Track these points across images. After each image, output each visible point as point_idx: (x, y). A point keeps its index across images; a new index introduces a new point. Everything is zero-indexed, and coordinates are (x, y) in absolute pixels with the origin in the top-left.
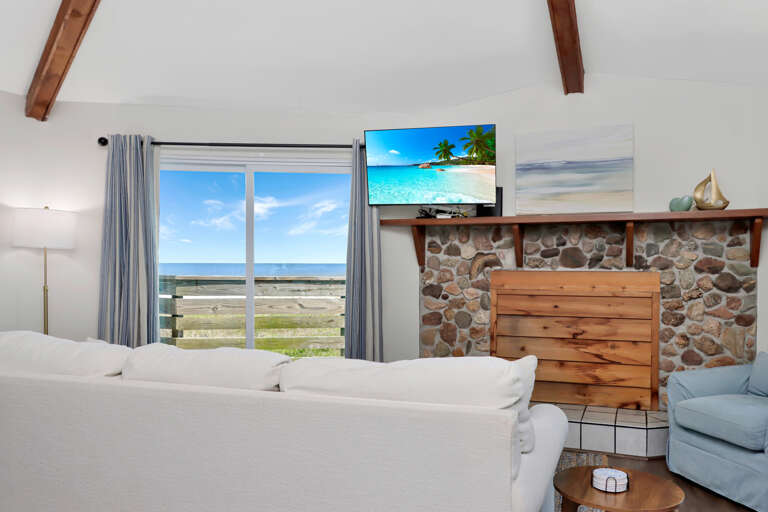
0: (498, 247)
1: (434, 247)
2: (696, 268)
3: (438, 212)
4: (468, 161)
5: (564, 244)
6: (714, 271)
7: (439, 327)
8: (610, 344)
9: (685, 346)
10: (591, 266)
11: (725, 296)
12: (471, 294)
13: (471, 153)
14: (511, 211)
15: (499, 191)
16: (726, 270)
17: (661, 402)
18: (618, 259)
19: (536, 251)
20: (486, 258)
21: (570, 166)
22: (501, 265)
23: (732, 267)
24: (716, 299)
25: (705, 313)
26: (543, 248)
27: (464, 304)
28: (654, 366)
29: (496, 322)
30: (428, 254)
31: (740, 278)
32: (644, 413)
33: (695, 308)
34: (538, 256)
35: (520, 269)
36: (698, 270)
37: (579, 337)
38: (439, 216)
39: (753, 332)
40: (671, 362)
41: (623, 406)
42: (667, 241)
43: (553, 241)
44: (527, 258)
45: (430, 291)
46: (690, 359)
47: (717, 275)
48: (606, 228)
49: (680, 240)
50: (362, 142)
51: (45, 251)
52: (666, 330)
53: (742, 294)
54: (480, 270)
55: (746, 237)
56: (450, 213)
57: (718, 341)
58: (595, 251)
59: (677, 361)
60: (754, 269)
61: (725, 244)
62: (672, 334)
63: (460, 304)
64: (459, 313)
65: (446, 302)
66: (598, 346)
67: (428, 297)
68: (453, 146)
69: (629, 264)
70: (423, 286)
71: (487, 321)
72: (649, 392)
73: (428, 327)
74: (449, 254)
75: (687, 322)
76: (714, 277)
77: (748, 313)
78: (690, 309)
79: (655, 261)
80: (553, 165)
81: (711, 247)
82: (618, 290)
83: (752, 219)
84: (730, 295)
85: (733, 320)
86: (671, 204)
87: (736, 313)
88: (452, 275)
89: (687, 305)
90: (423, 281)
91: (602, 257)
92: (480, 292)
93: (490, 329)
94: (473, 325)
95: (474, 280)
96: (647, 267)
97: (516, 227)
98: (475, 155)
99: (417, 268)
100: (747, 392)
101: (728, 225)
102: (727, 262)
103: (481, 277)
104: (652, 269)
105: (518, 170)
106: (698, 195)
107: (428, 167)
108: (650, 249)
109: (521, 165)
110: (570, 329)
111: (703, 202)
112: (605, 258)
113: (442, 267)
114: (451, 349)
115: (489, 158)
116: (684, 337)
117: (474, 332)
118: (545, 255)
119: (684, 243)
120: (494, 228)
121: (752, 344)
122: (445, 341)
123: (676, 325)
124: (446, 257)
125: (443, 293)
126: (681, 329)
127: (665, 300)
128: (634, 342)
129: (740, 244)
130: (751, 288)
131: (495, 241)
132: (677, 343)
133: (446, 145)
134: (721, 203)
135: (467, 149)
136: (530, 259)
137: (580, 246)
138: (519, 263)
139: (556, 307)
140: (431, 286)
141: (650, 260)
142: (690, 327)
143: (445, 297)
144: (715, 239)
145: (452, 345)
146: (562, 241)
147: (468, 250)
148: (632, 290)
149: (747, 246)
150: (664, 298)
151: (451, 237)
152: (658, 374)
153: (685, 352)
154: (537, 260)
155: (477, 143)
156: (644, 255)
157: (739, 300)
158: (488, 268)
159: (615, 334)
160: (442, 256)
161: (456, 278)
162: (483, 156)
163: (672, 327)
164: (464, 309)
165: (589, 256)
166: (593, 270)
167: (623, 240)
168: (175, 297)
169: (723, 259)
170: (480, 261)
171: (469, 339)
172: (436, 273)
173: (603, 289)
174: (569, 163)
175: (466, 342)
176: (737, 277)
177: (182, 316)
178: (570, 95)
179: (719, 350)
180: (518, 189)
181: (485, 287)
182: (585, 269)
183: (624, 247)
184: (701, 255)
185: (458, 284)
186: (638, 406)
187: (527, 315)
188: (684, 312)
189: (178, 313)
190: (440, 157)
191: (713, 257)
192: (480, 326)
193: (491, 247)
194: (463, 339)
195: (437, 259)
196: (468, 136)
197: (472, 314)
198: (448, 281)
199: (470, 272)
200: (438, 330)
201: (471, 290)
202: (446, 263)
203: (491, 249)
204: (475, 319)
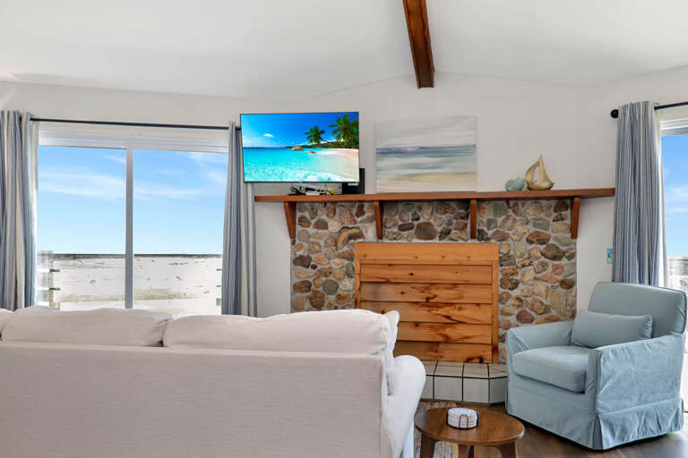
0: (361, 222)
1: (304, 222)
2: (527, 240)
3: (307, 189)
4: (336, 145)
5: (418, 219)
6: (542, 242)
7: (309, 294)
8: (457, 306)
9: (519, 306)
10: (441, 238)
11: (551, 263)
12: (337, 264)
13: (339, 138)
15: (362, 172)
16: (551, 241)
17: (500, 356)
18: (463, 232)
19: (395, 225)
20: (350, 232)
21: (423, 151)
22: (364, 238)
23: (556, 239)
24: (544, 265)
25: (535, 279)
26: (400, 223)
27: (331, 273)
28: (493, 324)
29: (360, 289)
30: (298, 228)
31: (563, 248)
32: (486, 365)
33: (527, 274)
34: (395, 230)
35: (380, 241)
36: (530, 242)
37: (431, 301)
38: (308, 193)
39: (573, 294)
40: (509, 321)
41: (469, 360)
42: (504, 217)
43: (408, 217)
44: (387, 231)
45: (301, 261)
46: (524, 319)
47: (544, 246)
48: (454, 205)
49: (514, 215)
50: (238, 125)
52: (504, 293)
53: (564, 261)
54: (346, 242)
55: (568, 213)
56: (318, 191)
57: (546, 302)
58: (444, 225)
59: (513, 319)
60: (574, 240)
61: (551, 220)
62: (509, 297)
63: (327, 273)
64: (327, 281)
65: (316, 271)
66: (447, 309)
67: (299, 267)
68: (323, 132)
69: (473, 237)
70: (294, 257)
71: (351, 288)
72: (490, 348)
73: (298, 295)
74: (318, 228)
75: (521, 286)
76: (542, 247)
77: (570, 277)
78: (523, 275)
79: (494, 233)
80: (409, 149)
81: (540, 222)
82: (464, 259)
83: (572, 198)
84: (556, 263)
85: (558, 284)
86: (507, 185)
87: (560, 278)
88: (320, 246)
89: (520, 271)
90: (293, 252)
91: (451, 230)
92: (346, 262)
93: (354, 295)
94: (339, 292)
95: (340, 251)
96: (488, 239)
97: (378, 204)
98: (342, 140)
99: (289, 241)
100: (569, 344)
101: (553, 203)
102: (553, 235)
103: (346, 248)
104: (493, 241)
105: (378, 153)
106: (529, 178)
107: (299, 150)
108: (490, 223)
109: (380, 149)
110: (424, 294)
111: (532, 183)
112: (453, 231)
113: (311, 240)
115: (353, 143)
116: (518, 299)
117: (340, 297)
118: (402, 228)
119: (518, 218)
120: (357, 204)
121: (574, 304)
122: (314, 306)
123: (512, 289)
124: (315, 230)
125: (312, 263)
126: (516, 293)
127: (503, 268)
128: (478, 304)
129: (563, 219)
130: (572, 256)
131: (358, 217)
132: (513, 305)
133: (317, 130)
134: (546, 185)
135: (336, 135)
136: (389, 232)
137: (432, 221)
138: (380, 236)
139: (412, 274)
140: (301, 256)
141: (490, 233)
142: (523, 291)
143: (314, 267)
144: (542, 215)
146: (416, 216)
147: (334, 226)
148: (476, 259)
149: (568, 221)
150: (501, 265)
151: (319, 213)
152: (498, 332)
153: (520, 312)
154: (395, 233)
155: (344, 129)
156: (485, 229)
157: (562, 267)
158: (352, 241)
159: (462, 298)
160: (311, 230)
161: (324, 250)
162: (350, 141)
163: (509, 292)
164: (331, 278)
165: (439, 229)
166: (443, 241)
167: (467, 216)
168: (52, 271)
169: (549, 232)
170: (345, 234)
171: (336, 304)
172: (306, 245)
173: (451, 259)
174: (422, 148)
175: (333, 307)
176: (561, 248)
177: (59, 289)
178: (422, 89)
179: (547, 309)
180: (378, 170)
181: (350, 258)
182: (436, 240)
183: (469, 222)
184: (531, 229)
185: (326, 255)
186: (481, 360)
187: (387, 282)
188: (518, 278)
189: (55, 287)
190: (311, 141)
191: (542, 231)
192: (345, 293)
194: (329, 304)
195: (307, 232)
196: (336, 123)
197: (338, 282)
198: (317, 252)
199: (336, 245)
200: (307, 297)
201: (337, 260)
202: (315, 236)
203: (355, 223)
204: (341, 286)
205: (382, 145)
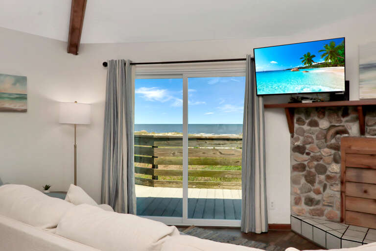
1: (300, 121)
3: (303, 98)
4: (325, 65)
7: (304, 173)
12: (326, 152)
13: (327, 59)
14: (355, 97)
15: (347, 84)
19: (375, 124)
20: (337, 129)
22: (348, 133)
27: (321, 158)
29: (345, 172)
30: (296, 126)
35: (362, 136)
38: (303, 102)
44: (368, 129)
45: (298, 149)
50: (252, 56)
51: (75, 126)
54: (333, 137)
56: (312, 99)
63: (318, 159)
64: (318, 164)
65: (309, 157)
67: (297, 154)
68: (314, 56)
70: (293, 146)
71: (338, 171)
73: (296, 173)
74: (311, 126)
88: (313, 139)
90: (292, 143)
92: (333, 152)
93: (340, 176)
94: (328, 173)
95: (328, 143)
97: (360, 108)
98: (330, 61)
99: (289, 135)
103: (333, 141)
105: (360, 68)
107: (297, 70)
109: (362, 65)
113: (306, 134)
114: (313, 188)
115: (341, 62)
117: (329, 178)
120: (343, 108)
122: (308, 182)
124: (309, 128)
125: (307, 151)
131: (343, 117)
133: (309, 56)
135: (324, 57)
136: (370, 130)
138: (362, 131)
140: (298, 146)
143: (308, 154)
145: (313, 186)
147: (324, 124)
151: (312, 115)
154: (375, 130)
155: (331, 52)
158: (338, 136)
160: (306, 127)
161: (316, 141)
162: (336, 61)
164: (321, 162)
168: (153, 147)
170: (333, 131)
171: (325, 182)
172: (301, 138)
175: (323, 184)
177: (157, 157)
180: (360, 81)
181: (336, 148)
185: (317, 145)
187: (369, 168)
189: (155, 156)
190: (305, 64)
192: (333, 174)
193: (341, 122)
194: (320, 182)
195: (303, 129)
196: (324, 49)
197: (327, 166)
198: (310, 143)
199: (325, 138)
200: (303, 175)
201: (326, 150)
202: (309, 131)
203: (341, 123)
204: (330, 169)
205: (364, 61)
